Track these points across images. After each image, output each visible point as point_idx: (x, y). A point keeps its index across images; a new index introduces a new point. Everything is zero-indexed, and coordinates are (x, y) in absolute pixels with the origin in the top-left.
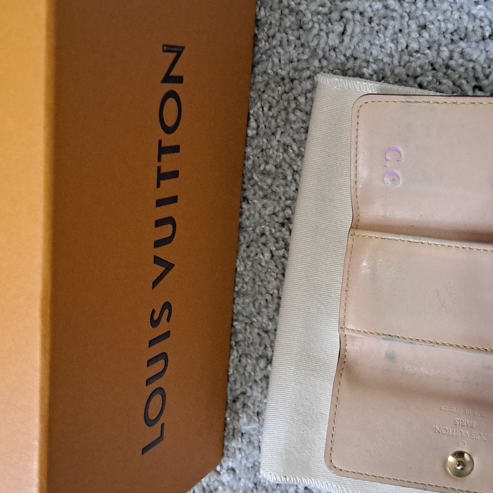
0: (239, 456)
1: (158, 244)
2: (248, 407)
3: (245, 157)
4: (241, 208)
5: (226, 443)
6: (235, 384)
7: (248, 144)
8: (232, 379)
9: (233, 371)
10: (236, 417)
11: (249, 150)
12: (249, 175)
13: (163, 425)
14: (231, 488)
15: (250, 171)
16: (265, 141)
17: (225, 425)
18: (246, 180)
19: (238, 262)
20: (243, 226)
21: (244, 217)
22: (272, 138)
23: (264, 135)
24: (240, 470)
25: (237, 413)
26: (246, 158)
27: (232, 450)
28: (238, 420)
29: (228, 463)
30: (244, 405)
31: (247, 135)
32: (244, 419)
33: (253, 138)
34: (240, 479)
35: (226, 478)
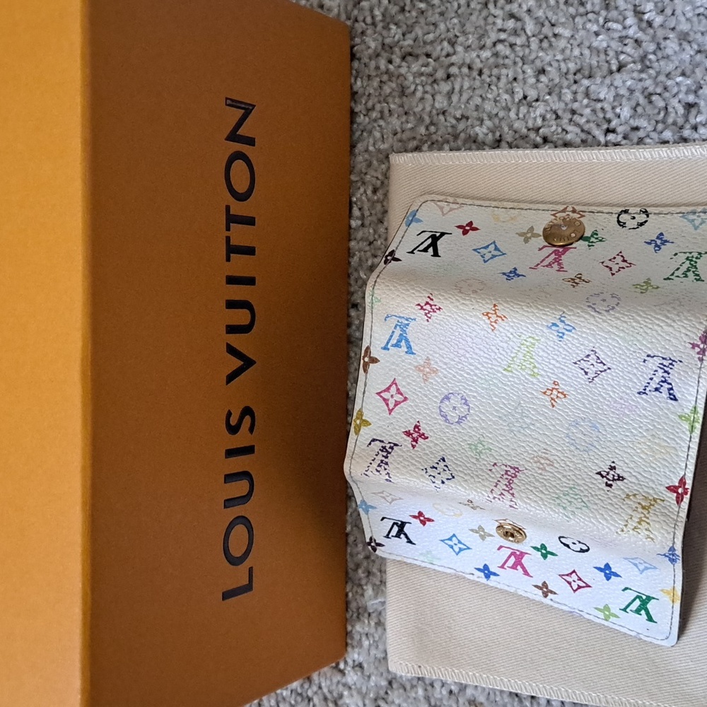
0: (366, 643)
1: (231, 329)
2: (374, 574)
3: (349, 253)
4: (349, 316)
5: (349, 628)
6: (356, 545)
7: (353, 237)
8: (351, 539)
9: (352, 528)
10: (360, 591)
11: (353, 244)
12: (355, 275)
13: (251, 570)
14: (359, 692)
15: (356, 270)
16: (371, 231)
17: (347, 604)
18: (352, 282)
19: (349, 384)
20: (353, 339)
21: (354, 327)
22: (380, 226)
23: (370, 224)
24: (369, 664)
25: (360, 585)
26: (351, 255)
27: (357, 637)
28: (362, 595)
29: (354, 655)
30: (369, 573)
31: (350, 227)
32: (369, 591)
33: (356, 229)
34: (369, 677)
35: (352, 677)
